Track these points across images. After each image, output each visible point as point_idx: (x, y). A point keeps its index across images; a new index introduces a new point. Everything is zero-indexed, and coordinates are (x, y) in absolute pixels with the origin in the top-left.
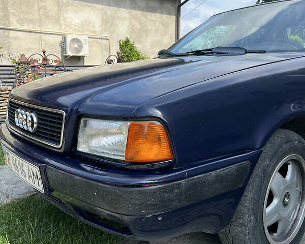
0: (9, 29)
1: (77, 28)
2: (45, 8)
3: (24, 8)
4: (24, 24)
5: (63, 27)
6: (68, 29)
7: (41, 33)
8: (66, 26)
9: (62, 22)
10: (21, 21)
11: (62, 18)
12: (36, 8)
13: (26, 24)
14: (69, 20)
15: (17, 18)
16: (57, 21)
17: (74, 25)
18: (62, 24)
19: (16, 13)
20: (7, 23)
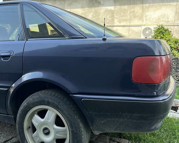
0: (113, 26)
1: (155, 20)
2: (134, 11)
3: (122, 14)
4: (121, 22)
5: (144, 21)
6: (148, 22)
7: (130, 26)
8: (146, 20)
9: (144, 18)
10: (120, 21)
11: (145, 16)
12: (129, 12)
13: (122, 22)
14: (149, 16)
15: (118, 20)
16: (141, 18)
17: (152, 19)
18: (144, 19)
19: (118, 17)
20: (113, 23)
